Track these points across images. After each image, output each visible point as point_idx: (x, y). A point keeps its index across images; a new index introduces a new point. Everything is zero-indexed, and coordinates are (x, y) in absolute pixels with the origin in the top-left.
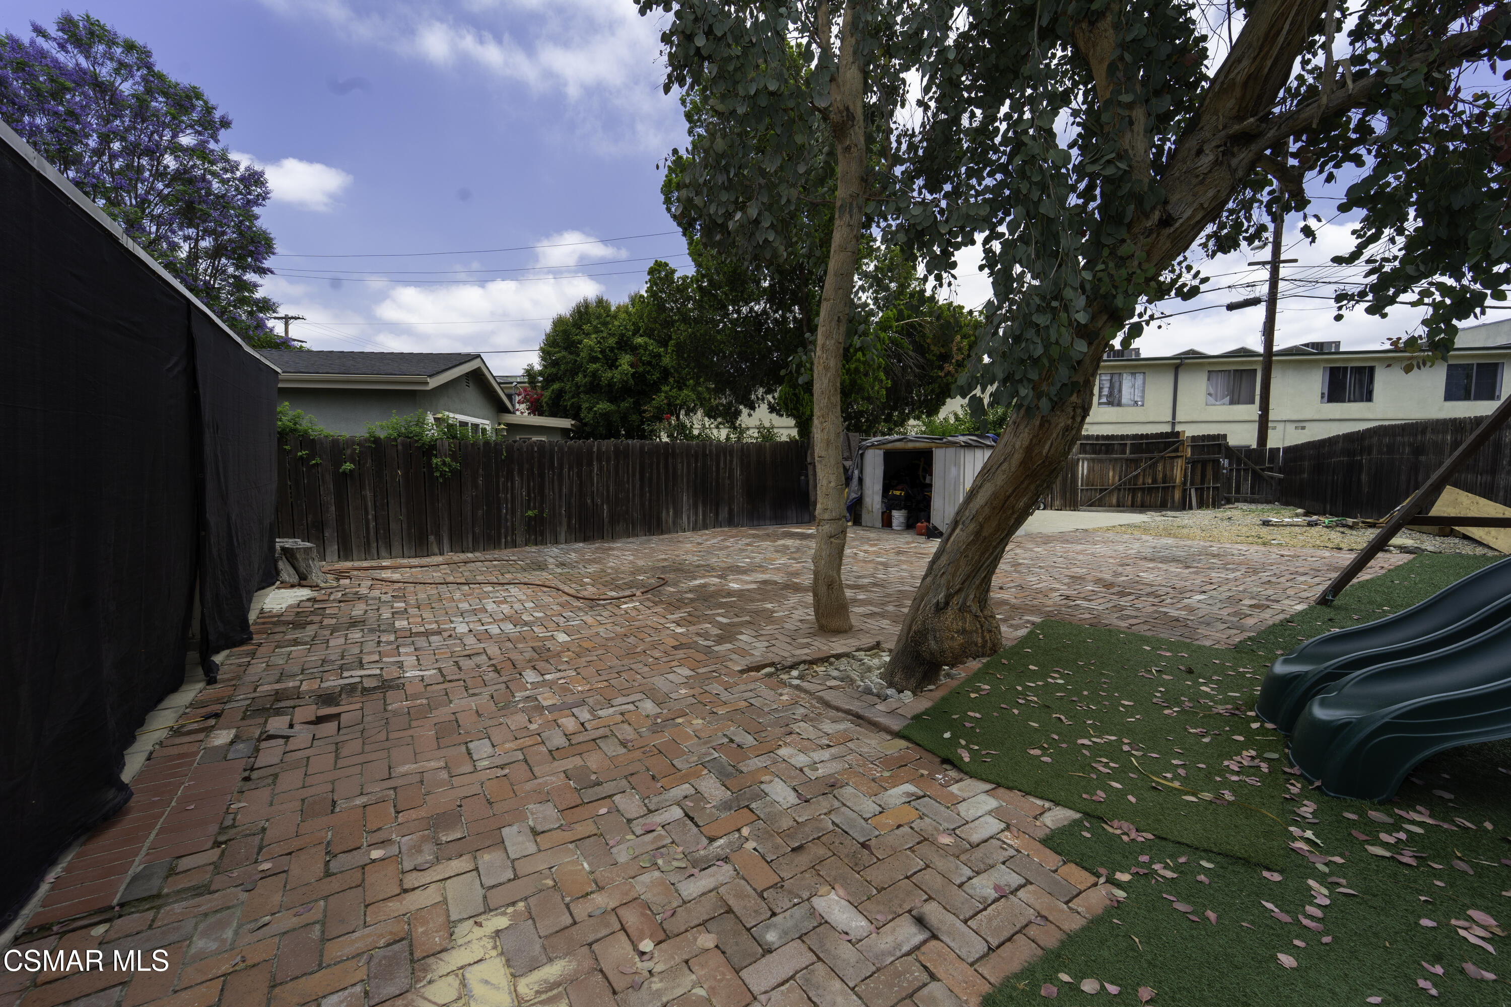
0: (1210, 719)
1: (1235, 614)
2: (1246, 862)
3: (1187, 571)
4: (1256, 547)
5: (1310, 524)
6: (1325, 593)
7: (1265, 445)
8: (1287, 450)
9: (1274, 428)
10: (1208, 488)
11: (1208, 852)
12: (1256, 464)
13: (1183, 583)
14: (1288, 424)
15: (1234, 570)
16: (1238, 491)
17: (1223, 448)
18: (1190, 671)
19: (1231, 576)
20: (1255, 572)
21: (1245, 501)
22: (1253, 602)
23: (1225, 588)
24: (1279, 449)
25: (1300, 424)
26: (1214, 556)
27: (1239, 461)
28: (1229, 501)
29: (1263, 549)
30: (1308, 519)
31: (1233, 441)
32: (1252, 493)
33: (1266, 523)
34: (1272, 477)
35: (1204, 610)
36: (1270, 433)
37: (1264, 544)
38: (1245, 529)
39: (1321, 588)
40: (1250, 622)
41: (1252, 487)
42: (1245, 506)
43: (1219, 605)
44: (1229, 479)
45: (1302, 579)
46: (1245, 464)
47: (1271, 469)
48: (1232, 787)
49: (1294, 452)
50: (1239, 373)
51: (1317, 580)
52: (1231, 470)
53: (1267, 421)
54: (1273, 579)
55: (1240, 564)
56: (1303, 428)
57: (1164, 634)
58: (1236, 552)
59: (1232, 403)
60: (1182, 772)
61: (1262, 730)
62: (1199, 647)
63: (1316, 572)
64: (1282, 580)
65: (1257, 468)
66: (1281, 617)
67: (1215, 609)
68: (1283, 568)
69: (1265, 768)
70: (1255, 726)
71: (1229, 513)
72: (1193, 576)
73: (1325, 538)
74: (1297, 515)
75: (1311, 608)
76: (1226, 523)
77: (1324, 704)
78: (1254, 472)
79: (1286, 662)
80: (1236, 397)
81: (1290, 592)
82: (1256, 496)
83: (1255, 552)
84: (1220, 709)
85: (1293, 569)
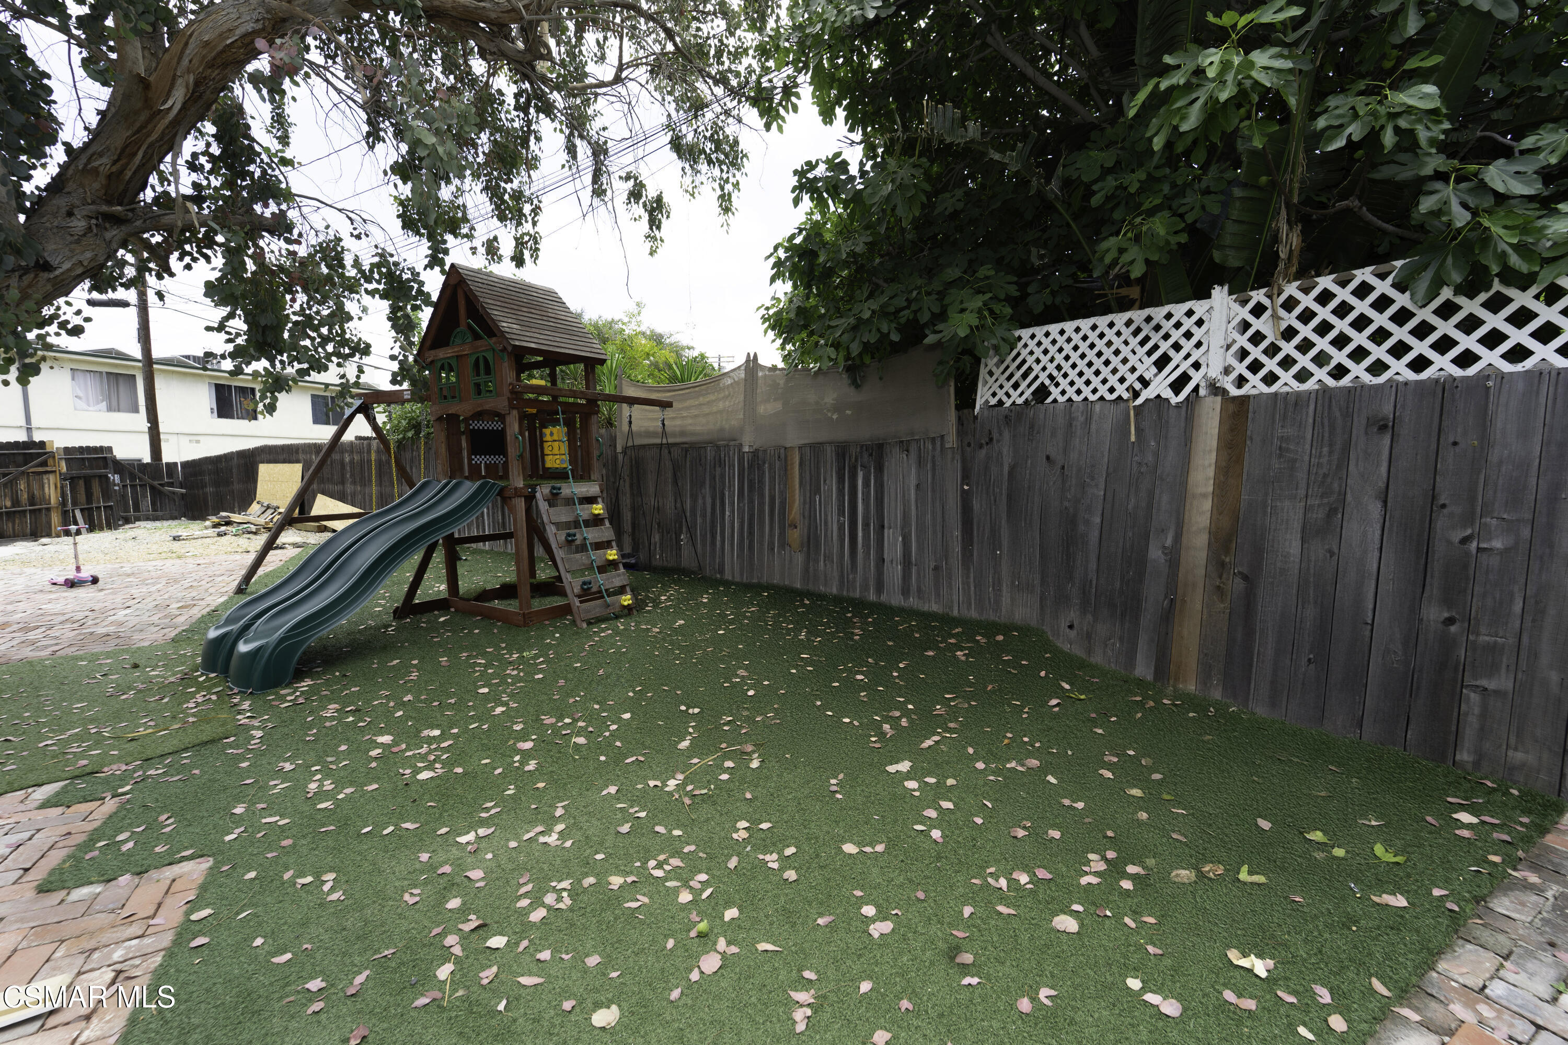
0: (164, 688)
1: (165, 617)
2: (212, 741)
3: (102, 593)
4: (172, 562)
5: (219, 535)
6: (240, 585)
7: (161, 459)
8: (186, 465)
9: (167, 440)
10: (99, 508)
11: (186, 749)
12: (154, 479)
13: (101, 605)
14: (181, 437)
15: (154, 584)
16: (137, 508)
17: (111, 464)
18: (136, 666)
19: (153, 589)
20: (176, 581)
21: (148, 519)
22: (180, 604)
23: (150, 599)
24: (176, 464)
25: (195, 437)
26: (128, 575)
27: (133, 477)
28: (127, 521)
29: (178, 561)
30: (217, 530)
31: (120, 453)
32: (154, 510)
33: (176, 538)
34: (174, 493)
35: (133, 621)
36: (164, 446)
37: (179, 557)
38: (155, 547)
39: (236, 583)
40: (181, 619)
41: (153, 504)
42: (149, 524)
43: (148, 614)
44: (124, 497)
45: (220, 579)
46: (140, 480)
47: (171, 485)
48: (194, 715)
49: (192, 467)
50: (114, 377)
51: (232, 578)
52: (125, 486)
53: (158, 434)
54: (195, 584)
55: (159, 578)
56: (198, 442)
57: (98, 648)
58: (151, 568)
59: (110, 409)
60: (152, 723)
61: (208, 679)
62: (139, 648)
63: (231, 572)
64: (203, 583)
65: (156, 483)
66: (208, 609)
67: (145, 618)
68: (201, 574)
69: (214, 697)
70: (201, 679)
71: (131, 533)
72: (111, 597)
73: (235, 544)
74: (206, 528)
75: (231, 598)
76: (131, 543)
77: (246, 642)
78: (153, 488)
79: (217, 628)
80: (114, 403)
81: (211, 590)
82: (159, 513)
83: (172, 566)
84: (172, 679)
85: (210, 573)
